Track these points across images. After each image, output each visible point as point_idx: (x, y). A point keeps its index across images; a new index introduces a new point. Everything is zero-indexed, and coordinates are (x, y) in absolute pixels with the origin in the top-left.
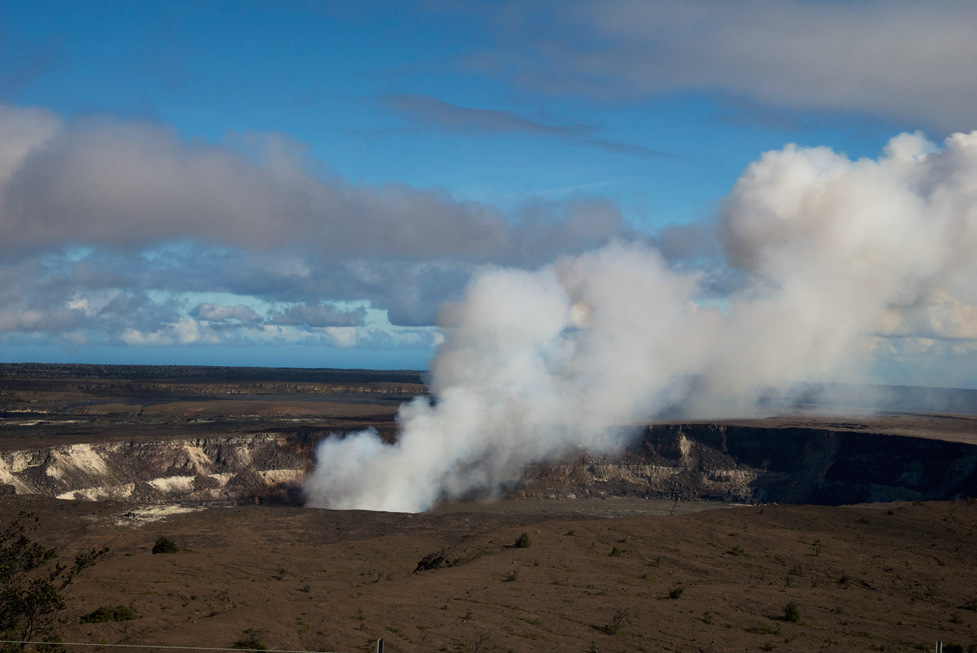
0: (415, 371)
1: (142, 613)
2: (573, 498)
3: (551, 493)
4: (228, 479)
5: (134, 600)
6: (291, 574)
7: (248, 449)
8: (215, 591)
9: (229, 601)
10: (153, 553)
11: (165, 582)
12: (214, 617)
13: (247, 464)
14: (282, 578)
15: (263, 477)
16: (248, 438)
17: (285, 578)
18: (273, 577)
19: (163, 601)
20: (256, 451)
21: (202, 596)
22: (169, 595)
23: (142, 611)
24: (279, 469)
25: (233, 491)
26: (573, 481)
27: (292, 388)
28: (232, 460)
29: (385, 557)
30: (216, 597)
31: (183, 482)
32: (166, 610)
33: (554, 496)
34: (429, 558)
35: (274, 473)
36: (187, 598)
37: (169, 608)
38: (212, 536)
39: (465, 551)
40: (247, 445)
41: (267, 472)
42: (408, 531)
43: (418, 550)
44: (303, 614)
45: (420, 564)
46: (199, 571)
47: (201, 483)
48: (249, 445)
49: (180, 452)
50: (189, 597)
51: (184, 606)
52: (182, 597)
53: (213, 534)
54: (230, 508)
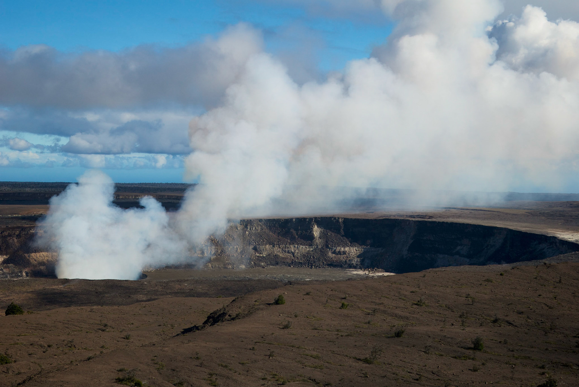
0: (123, 183)
1: (15, 358)
2: (243, 268)
3: (229, 265)
4: (3, 259)
5: (8, 349)
6: (110, 326)
7: (16, 238)
8: (64, 341)
9: (75, 348)
10: (6, 315)
11: (25, 335)
12: (90, 360)
13: (16, 249)
14: (105, 330)
15: (28, 258)
16: (16, 231)
17: (107, 330)
18: (99, 329)
19: (28, 349)
20: (22, 240)
21: (55, 345)
22: (31, 345)
23: (15, 357)
24: (40, 252)
25: (6, 268)
26: (243, 256)
27: (42, 196)
28: (5, 246)
29: (170, 313)
30: (65, 345)
32: (32, 355)
33: (230, 267)
34: (215, 313)
35: (36, 255)
36: (44, 347)
37: (34, 354)
39: (240, 308)
40: (15, 236)
41: (31, 254)
42: (146, 293)
43: (191, 307)
44: (155, 356)
45: (209, 318)
46: (45, 327)
48: (17, 236)
50: (46, 346)
51: (44, 352)
52: (41, 346)
53: (7, 298)
54: (16, 280)
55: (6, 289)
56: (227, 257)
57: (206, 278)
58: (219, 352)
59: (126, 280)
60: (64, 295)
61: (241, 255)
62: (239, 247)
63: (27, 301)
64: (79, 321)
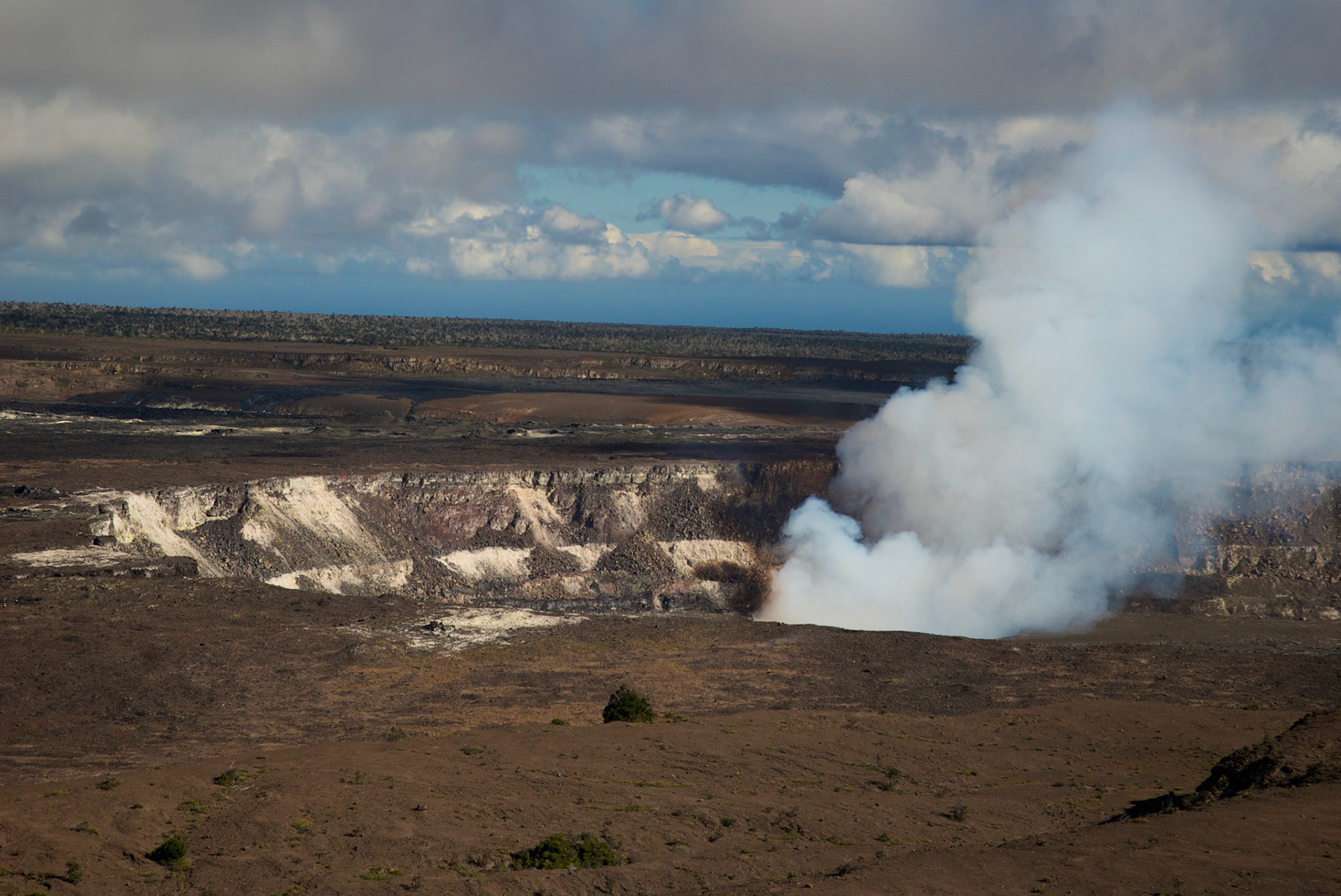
0: (952, 336)
1: (629, 851)
2: (1333, 618)
3: (1284, 605)
4: (598, 555)
5: (609, 823)
7: (637, 494)
8: (768, 810)
9: (802, 833)
10: (606, 722)
11: (658, 785)
12: (846, 876)
13: (635, 526)
14: (891, 785)
15: (669, 554)
16: (636, 472)
17: (898, 787)
18: (873, 783)
19: (667, 828)
20: (654, 500)
21: (744, 821)
22: (676, 814)
23: (629, 848)
24: (702, 539)
25: (608, 582)
26: (1334, 580)
27: (713, 368)
28: (606, 517)
29: (1091, 748)
30: (772, 824)
31: (508, 560)
32: (677, 847)
33: (1290, 612)
34: (1237, 757)
35: (691, 546)
36: (713, 823)
37: (683, 844)
38: (608, 678)
39: (1320, 747)
40: (635, 486)
41: (677, 544)
42: (1017, 681)
43: (1158, 735)
44: (1044, 881)
45: (1217, 771)
46: (716, 764)
47: (544, 562)
48: (640, 487)
49: (499, 498)
50: (717, 821)
51: (711, 840)
52: (704, 821)
53: (609, 672)
54: (633, 619)
55: (606, 643)
56: (1279, 581)
57: (1209, 644)
58: (1249, 883)
59: (955, 638)
60: (769, 670)
61: (1328, 576)
62: (1320, 550)
63: (666, 683)
64: (814, 754)
